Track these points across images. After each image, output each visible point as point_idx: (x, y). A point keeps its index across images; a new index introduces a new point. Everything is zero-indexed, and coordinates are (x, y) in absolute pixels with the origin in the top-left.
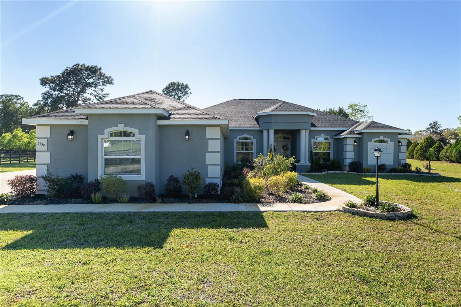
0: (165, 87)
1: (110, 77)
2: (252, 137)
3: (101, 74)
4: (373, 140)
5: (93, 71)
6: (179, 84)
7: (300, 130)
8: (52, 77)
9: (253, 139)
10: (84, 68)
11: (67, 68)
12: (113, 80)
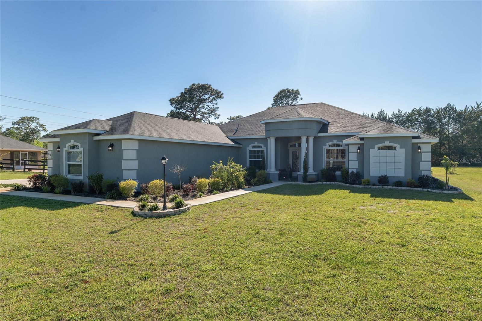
0: (274, 95)
1: (220, 92)
2: (262, 145)
3: (212, 90)
4: (377, 147)
5: (204, 88)
6: (288, 91)
7: (302, 137)
8: (177, 97)
9: (264, 147)
10: (198, 87)
11: (185, 88)
12: (223, 94)
